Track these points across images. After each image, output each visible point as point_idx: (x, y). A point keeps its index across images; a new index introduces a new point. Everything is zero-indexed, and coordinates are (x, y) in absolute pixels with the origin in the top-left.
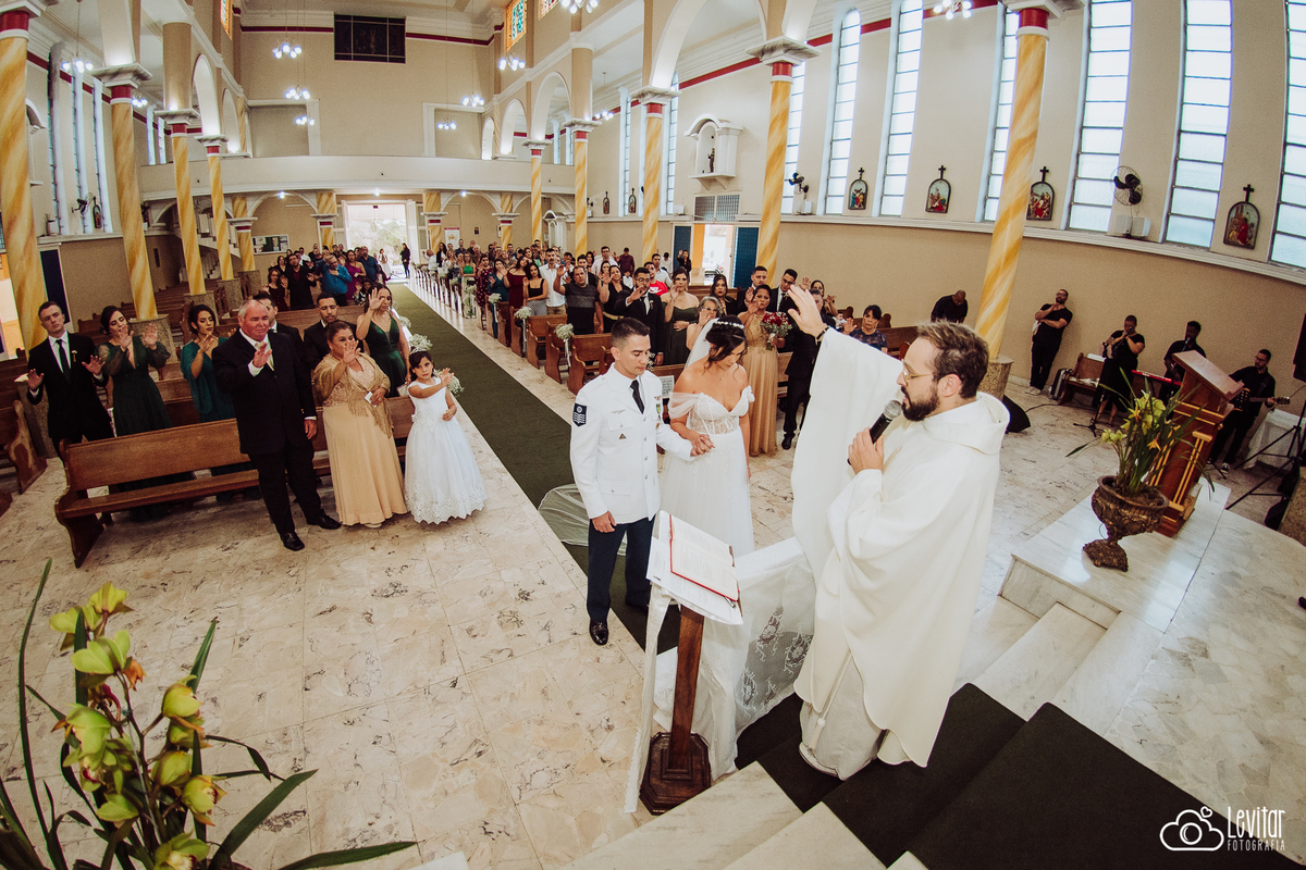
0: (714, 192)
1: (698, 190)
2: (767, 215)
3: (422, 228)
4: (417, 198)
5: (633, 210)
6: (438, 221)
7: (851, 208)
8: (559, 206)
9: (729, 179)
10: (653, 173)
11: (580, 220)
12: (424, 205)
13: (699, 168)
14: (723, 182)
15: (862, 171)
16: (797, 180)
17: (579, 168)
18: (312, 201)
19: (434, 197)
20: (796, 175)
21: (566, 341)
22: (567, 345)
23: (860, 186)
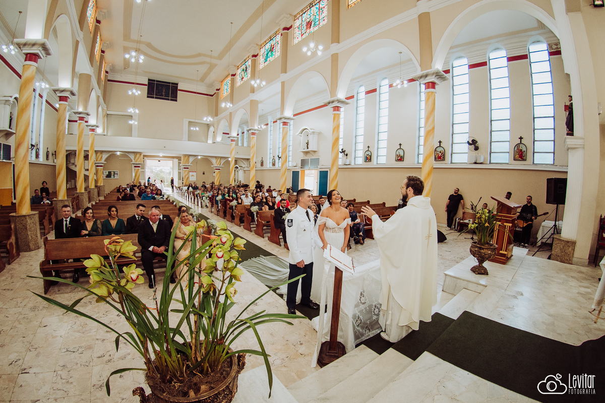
0: (309, 157)
1: (302, 156)
2: (333, 165)
3: (180, 171)
4: (179, 158)
5: (274, 165)
6: (188, 168)
7: (365, 161)
8: (244, 164)
9: (315, 152)
10: (285, 150)
11: (252, 169)
12: (182, 161)
13: (303, 148)
14: (312, 153)
15: (369, 147)
16: (343, 152)
17: (252, 147)
18: (132, 157)
19: (187, 158)
20: (342, 149)
23: (368, 153)
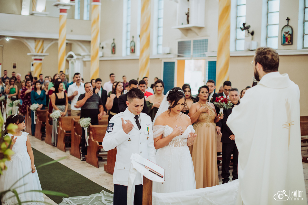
0: (191, 38)
1: (180, 37)
2: (220, 51)
5: (133, 51)
7: (283, 44)
8: (79, 50)
9: (200, 28)
10: (146, 26)
11: (94, 58)
13: (181, 22)
14: (196, 31)
15: (288, 19)
16: (245, 28)
17: (95, 22)
20: (244, 24)
21: (86, 129)
22: (86, 132)
23: (288, 29)
